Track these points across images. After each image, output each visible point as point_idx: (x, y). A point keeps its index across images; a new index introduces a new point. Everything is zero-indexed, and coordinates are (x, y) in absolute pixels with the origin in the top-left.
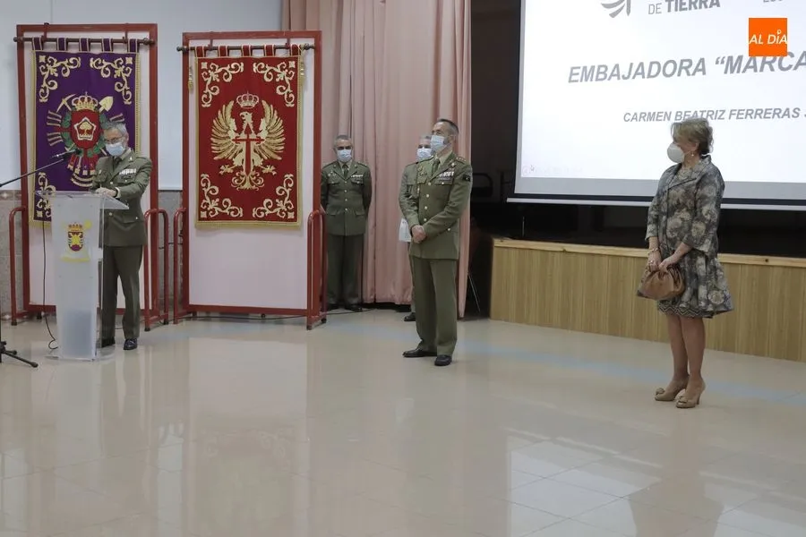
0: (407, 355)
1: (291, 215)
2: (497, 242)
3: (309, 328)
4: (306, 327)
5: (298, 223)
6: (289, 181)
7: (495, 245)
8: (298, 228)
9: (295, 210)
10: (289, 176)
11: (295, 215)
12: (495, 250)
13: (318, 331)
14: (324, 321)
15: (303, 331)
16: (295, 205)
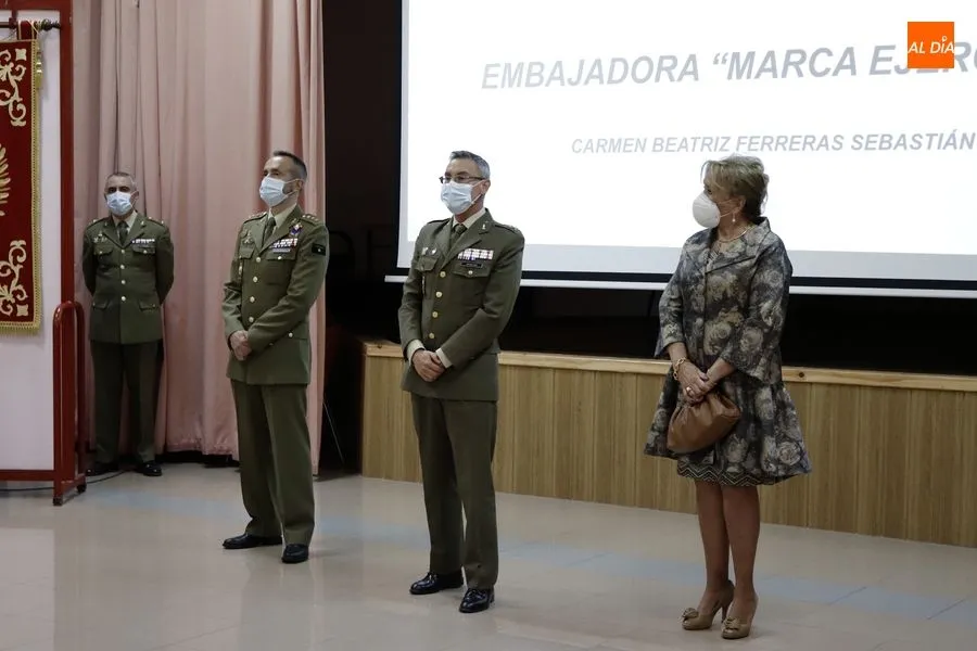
0: (230, 545)
1: (23, 310)
2: (372, 349)
3: (57, 502)
4: (51, 500)
5: (35, 324)
6: (18, 253)
7: (369, 354)
8: (35, 333)
9: (29, 302)
10: (18, 244)
11: (31, 310)
12: (369, 365)
13: (72, 507)
14: (82, 488)
15: (46, 507)
16: (30, 293)
